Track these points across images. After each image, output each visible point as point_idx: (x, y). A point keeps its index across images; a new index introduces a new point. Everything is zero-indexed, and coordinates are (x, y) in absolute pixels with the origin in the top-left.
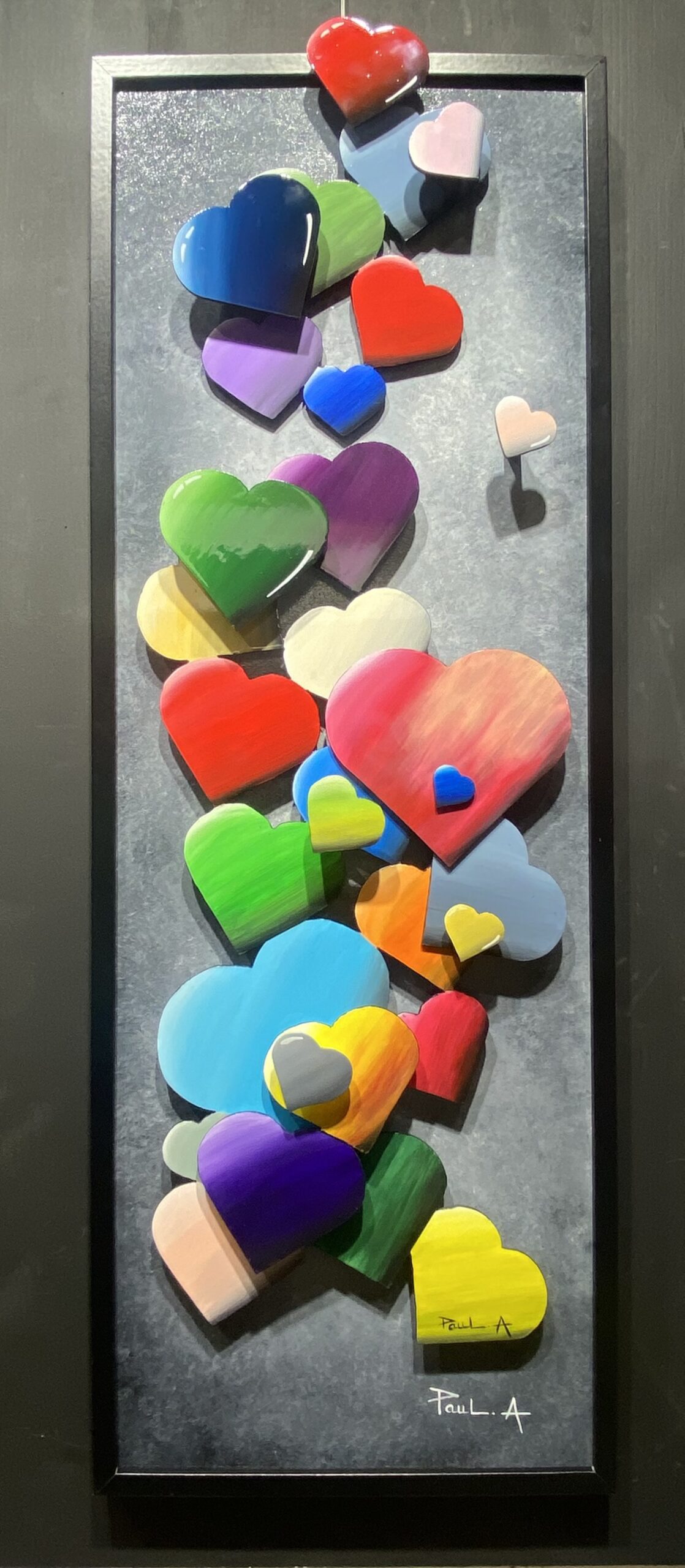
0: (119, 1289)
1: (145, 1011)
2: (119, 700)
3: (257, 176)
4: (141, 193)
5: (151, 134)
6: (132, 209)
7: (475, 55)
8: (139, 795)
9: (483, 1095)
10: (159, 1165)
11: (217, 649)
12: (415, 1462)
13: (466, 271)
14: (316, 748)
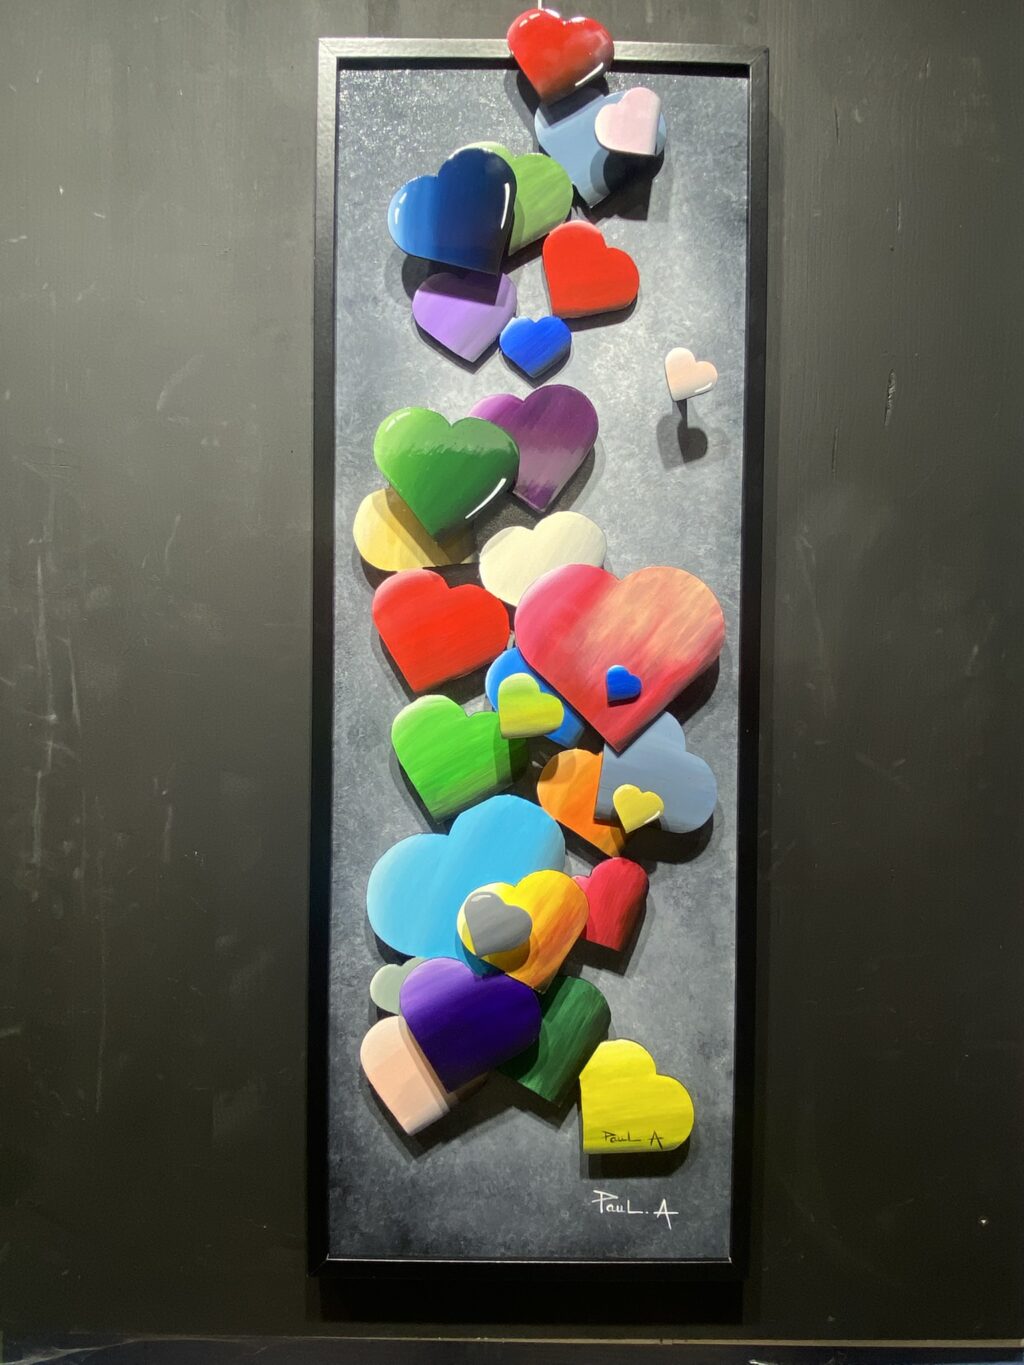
0: (331, 1105)
1: (356, 871)
2: (336, 604)
3: (463, 148)
4: (361, 160)
5: (369, 108)
6: (352, 175)
7: (654, 43)
8: (352, 686)
9: (643, 945)
10: (366, 1000)
11: (422, 562)
12: (579, 1252)
13: (642, 235)
14: (506, 649)
